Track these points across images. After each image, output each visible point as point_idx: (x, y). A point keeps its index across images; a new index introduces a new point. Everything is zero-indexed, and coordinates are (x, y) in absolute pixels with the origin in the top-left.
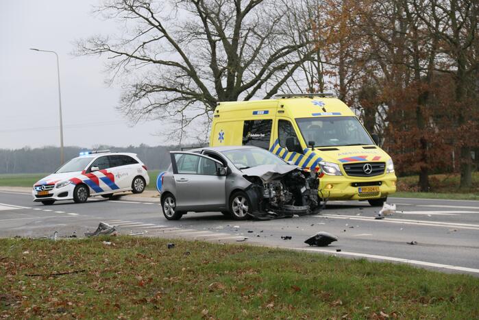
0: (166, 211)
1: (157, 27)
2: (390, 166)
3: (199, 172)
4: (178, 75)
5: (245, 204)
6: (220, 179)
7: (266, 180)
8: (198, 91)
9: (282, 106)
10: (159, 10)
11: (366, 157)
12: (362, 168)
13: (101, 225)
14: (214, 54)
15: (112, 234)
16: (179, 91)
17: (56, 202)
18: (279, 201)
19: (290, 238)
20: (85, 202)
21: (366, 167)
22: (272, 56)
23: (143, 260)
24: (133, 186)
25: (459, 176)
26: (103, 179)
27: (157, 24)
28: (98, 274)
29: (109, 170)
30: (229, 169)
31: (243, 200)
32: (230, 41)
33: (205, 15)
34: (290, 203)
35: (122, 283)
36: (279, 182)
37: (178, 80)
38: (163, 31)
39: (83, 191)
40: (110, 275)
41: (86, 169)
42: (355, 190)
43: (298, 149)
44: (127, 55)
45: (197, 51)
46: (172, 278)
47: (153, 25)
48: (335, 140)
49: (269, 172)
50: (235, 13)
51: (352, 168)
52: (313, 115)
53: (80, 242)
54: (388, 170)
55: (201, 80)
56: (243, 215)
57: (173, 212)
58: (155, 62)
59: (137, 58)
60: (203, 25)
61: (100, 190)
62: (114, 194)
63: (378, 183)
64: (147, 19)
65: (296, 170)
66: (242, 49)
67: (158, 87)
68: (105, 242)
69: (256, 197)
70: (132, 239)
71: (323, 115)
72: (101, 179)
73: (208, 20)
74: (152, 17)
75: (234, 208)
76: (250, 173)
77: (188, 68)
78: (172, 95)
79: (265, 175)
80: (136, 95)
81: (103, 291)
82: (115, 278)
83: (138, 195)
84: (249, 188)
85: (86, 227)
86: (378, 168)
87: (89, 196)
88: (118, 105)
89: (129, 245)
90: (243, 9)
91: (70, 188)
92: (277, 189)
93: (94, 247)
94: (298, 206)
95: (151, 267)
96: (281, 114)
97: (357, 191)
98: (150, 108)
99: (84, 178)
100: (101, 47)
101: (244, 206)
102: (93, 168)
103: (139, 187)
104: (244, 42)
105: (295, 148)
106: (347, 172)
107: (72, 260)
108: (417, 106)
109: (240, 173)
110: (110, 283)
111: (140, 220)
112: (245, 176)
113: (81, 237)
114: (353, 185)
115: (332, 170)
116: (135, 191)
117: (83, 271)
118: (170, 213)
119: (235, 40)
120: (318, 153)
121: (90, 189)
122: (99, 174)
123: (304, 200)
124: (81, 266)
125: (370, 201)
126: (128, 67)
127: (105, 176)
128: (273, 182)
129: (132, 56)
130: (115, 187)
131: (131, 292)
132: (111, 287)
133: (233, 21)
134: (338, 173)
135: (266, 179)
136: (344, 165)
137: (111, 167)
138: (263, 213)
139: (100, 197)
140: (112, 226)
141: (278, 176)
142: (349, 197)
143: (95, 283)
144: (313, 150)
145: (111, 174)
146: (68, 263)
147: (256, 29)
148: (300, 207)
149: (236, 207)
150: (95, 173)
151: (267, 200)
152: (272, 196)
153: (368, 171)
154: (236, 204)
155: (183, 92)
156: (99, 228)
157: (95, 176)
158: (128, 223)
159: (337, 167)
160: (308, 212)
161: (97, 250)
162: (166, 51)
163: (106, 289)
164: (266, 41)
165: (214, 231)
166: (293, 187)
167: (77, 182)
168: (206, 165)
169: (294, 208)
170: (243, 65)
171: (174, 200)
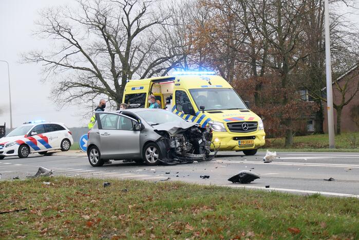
0: (91, 160)
1: (75, 45)
2: (261, 125)
3: (118, 128)
4: (89, 76)
5: (156, 153)
6: (135, 133)
7: (172, 134)
8: (103, 87)
9: (179, 81)
10: (77, 33)
11: (244, 117)
12: (241, 126)
13: (40, 169)
14: (113, 62)
15: (50, 176)
16: (90, 87)
17: (5, 158)
18: (182, 150)
19: (208, 177)
20: (27, 157)
21: (244, 125)
22: (152, 64)
23: (84, 198)
24: (61, 146)
25: (284, 139)
26: (40, 141)
27: (75, 43)
28: (40, 213)
29: (44, 135)
30: (142, 125)
31: (155, 149)
32: (124, 54)
33: (107, 38)
34: (190, 152)
35: (68, 223)
36: (181, 135)
37: (90, 79)
38: (80, 47)
39: (25, 149)
40: (53, 214)
41: (28, 134)
42: (236, 143)
43: (192, 112)
44: (55, 63)
45: (103, 61)
46: (120, 217)
47: (72, 43)
48: (219, 105)
49: (175, 128)
50: (127, 36)
51: (233, 126)
52: (202, 87)
53: (22, 183)
54: (259, 127)
55: (105, 79)
56: (154, 162)
57: (97, 160)
58: (74, 68)
59: (62, 65)
60: (106, 44)
61: (37, 149)
62: (48, 152)
63: (253, 138)
64: (69, 40)
65: (194, 127)
66: (131, 60)
67: (76, 83)
68: (44, 182)
69: (165, 147)
70: (69, 180)
71: (209, 86)
72: (39, 141)
73: (109, 41)
74: (72, 38)
75: (147, 156)
76: (159, 128)
77: (96, 72)
78: (85, 89)
79: (172, 129)
80: (61, 89)
81: (47, 232)
82: (58, 216)
83: (66, 152)
84: (159, 140)
85: (27, 172)
86: (252, 126)
87: (29, 153)
88: (50, 95)
89: (67, 184)
90: (132, 34)
91: (16, 147)
92: (180, 141)
93: (35, 187)
94: (197, 154)
95: (94, 205)
96: (177, 87)
97: (238, 143)
98: (71, 98)
99: (26, 140)
100: (38, 58)
101: (155, 155)
102: (33, 133)
103: (66, 146)
104: (133, 56)
105: (189, 111)
106: (230, 129)
107: (14, 198)
108: (255, 91)
109: (152, 129)
110: (54, 222)
111: (70, 167)
112: (156, 131)
113: (23, 179)
114: (235, 138)
115: (218, 128)
116: (63, 150)
117: (24, 210)
118: (95, 161)
119: (127, 53)
120: (208, 115)
121: (31, 148)
122: (37, 137)
123: (201, 150)
124: (23, 204)
125: (244, 151)
126: (55, 71)
127: (41, 139)
128: (177, 135)
129: (58, 64)
130: (48, 147)
131: (80, 234)
132: (56, 228)
133: (126, 42)
134: (223, 130)
135: (172, 132)
136: (227, 123)
137: (46, 132)
138: (171, 160)
139: (38, 154)
140: (49, 170)
141: (181, 131)
142: (231, 148)
143: (37, 223)
144: (203, 112)
145: (45, 137)
146: (9, 202)
147: (140, 48)
148: (198, 155)
149: (149, 155)
150: (34, 137)
151: (173, 150)
152: (177, 146)
153: (246, 128)
154: (148, 153)
155: (93, 88)
156: (38, 172)
157: (34, 139)
158: (61, 169)
159: (222, 125)
160: (204, 159)
161: (38, 189)
162: (81, 61)
163: (50, 230)
164: (148, 55)
165: (136, 173)
166: (192, 140)
167: (22, 143)
168: (123, 124)
169: (193, 156)
170: (132, 70)
171: (98, 151)
